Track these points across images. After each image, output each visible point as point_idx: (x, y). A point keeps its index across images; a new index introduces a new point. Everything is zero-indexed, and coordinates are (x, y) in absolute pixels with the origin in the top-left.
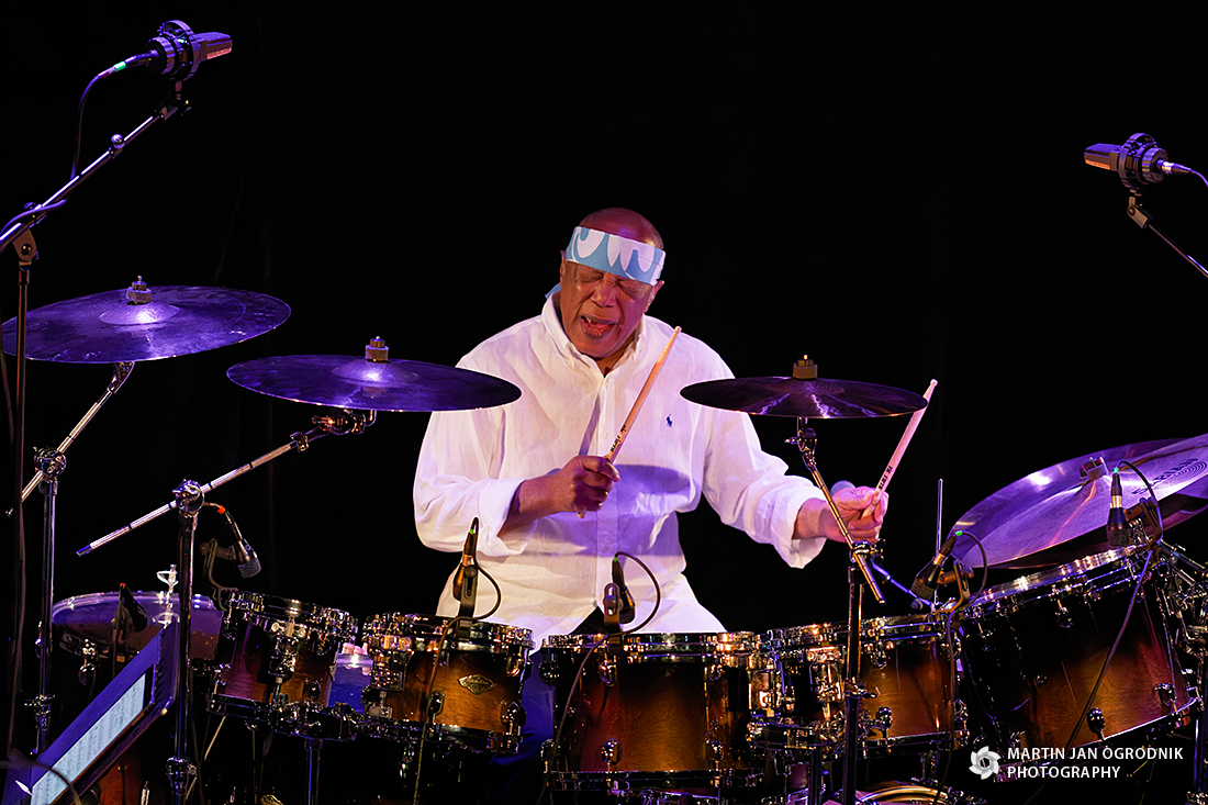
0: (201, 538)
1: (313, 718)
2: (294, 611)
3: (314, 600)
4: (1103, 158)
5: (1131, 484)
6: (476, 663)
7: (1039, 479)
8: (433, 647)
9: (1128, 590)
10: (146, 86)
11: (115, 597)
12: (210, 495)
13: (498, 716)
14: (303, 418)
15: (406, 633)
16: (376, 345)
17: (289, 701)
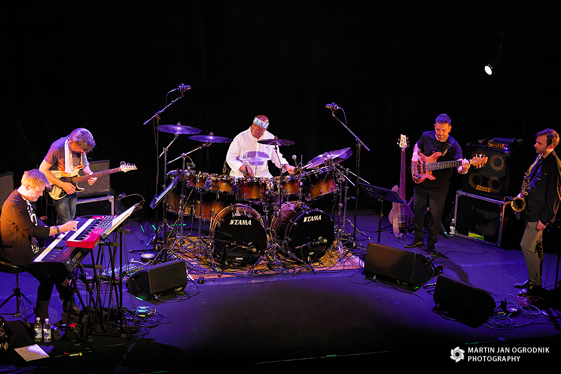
0: (186, 162)
1: (201, 189)
2: (200, 173)
3: (203, 171)
4: (328, 106)
5: (329, 156)
6: (226, 181)
7: (321, 156)
8: (219, 179)
9: (326, 172)
10: (177, 94)
11: (176, 171)
12: (187, 155)
13: (229, 190)
14: (200, 144)
15: (215, 176)
16: (211, 133)
17: (198, 186)
